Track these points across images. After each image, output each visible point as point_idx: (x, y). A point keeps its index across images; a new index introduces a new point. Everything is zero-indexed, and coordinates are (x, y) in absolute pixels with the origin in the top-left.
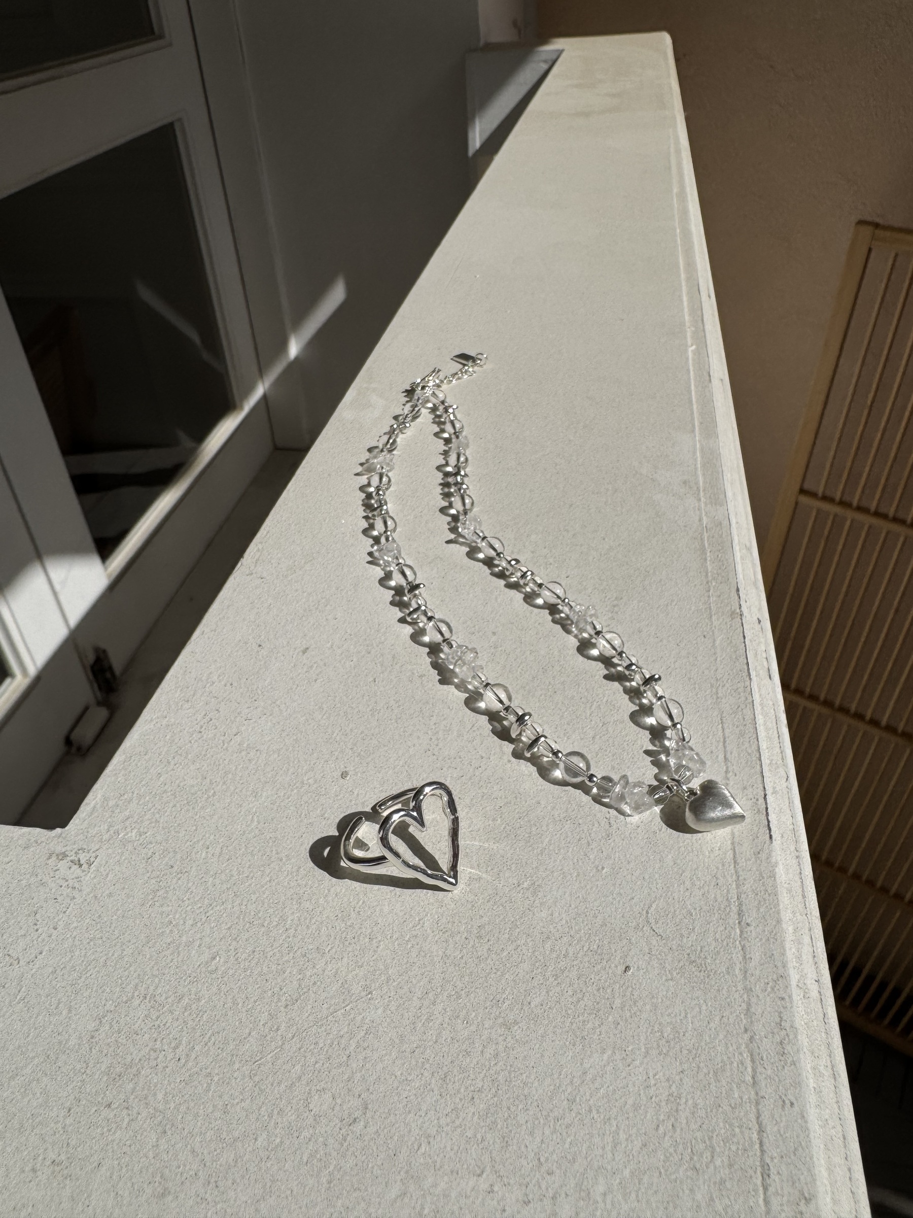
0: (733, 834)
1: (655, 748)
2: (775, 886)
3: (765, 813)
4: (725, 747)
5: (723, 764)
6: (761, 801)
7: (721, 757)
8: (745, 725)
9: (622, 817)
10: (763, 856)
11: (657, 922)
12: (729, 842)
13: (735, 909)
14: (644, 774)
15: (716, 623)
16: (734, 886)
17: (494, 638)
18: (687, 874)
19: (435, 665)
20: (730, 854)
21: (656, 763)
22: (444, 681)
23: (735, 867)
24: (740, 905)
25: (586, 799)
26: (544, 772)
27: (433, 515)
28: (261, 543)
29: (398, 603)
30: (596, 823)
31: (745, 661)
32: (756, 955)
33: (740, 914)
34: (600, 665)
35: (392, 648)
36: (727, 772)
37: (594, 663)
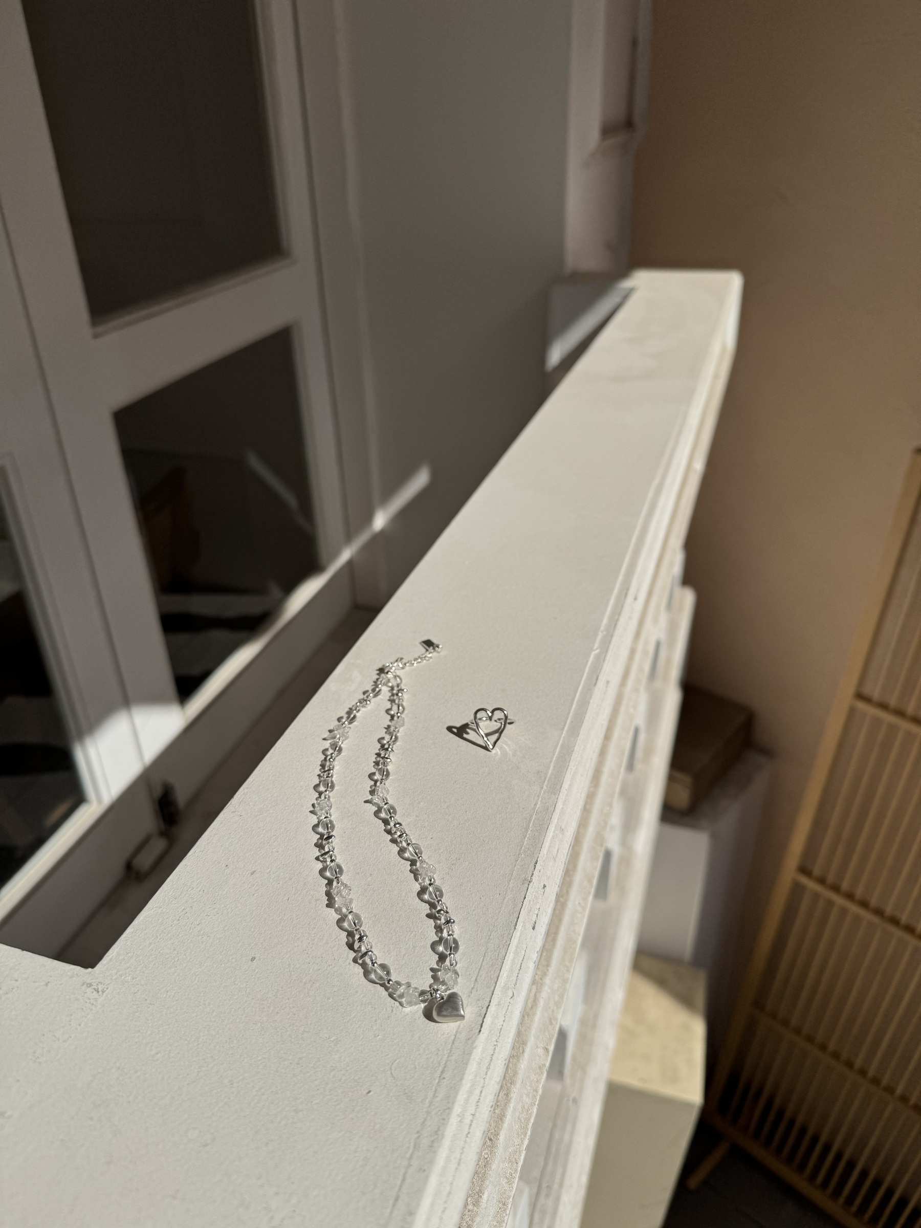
0: (459, 1026)
1: (438, 967)
2: (468, 1060)
3: (483, 1016)
4: (479, 972)
5: (473, 983)
6: (485, 1009)
7: (474, 978)
8: (497, 959)
9: (401, 1007)
10: (470, 1042)
11: (395, 1070)
12: (455, 1031)
13: (441, 1069)
14: (424, 983)
15: (511, 885)
16: (446, 1056)
17: (369, 879)
18: (423, 1046)
19: (328, 894)
20: (453, 1037)
21: (435, 978)
22: (328, 906)
23: (451, 1045)
24: (445, 1067)
25: (385, 993)
26: (366, 974)
27: (363, 778)
28: (247, 788)
29: (319, 846)
30: (385, 1009)
31: (517, 916)
32: (441, 1095)
33: (442, 1072)
34: (427, 906)
35: (305, 877)
36: (473, 988)
37: (424, 904)
